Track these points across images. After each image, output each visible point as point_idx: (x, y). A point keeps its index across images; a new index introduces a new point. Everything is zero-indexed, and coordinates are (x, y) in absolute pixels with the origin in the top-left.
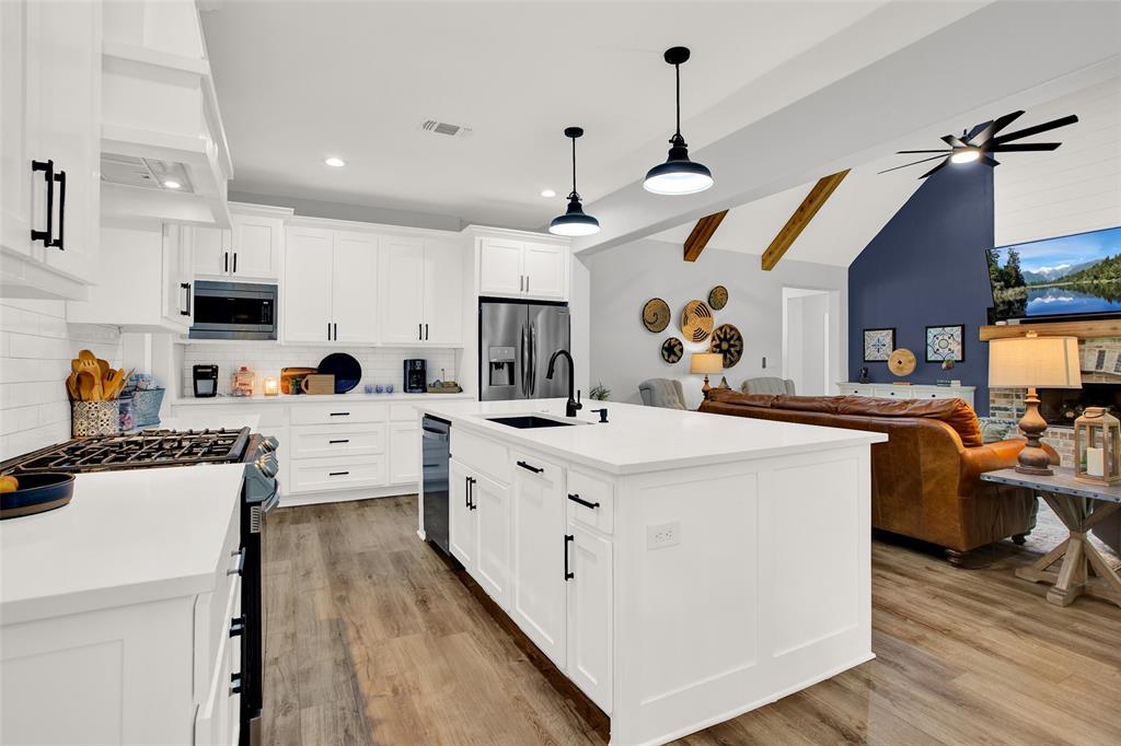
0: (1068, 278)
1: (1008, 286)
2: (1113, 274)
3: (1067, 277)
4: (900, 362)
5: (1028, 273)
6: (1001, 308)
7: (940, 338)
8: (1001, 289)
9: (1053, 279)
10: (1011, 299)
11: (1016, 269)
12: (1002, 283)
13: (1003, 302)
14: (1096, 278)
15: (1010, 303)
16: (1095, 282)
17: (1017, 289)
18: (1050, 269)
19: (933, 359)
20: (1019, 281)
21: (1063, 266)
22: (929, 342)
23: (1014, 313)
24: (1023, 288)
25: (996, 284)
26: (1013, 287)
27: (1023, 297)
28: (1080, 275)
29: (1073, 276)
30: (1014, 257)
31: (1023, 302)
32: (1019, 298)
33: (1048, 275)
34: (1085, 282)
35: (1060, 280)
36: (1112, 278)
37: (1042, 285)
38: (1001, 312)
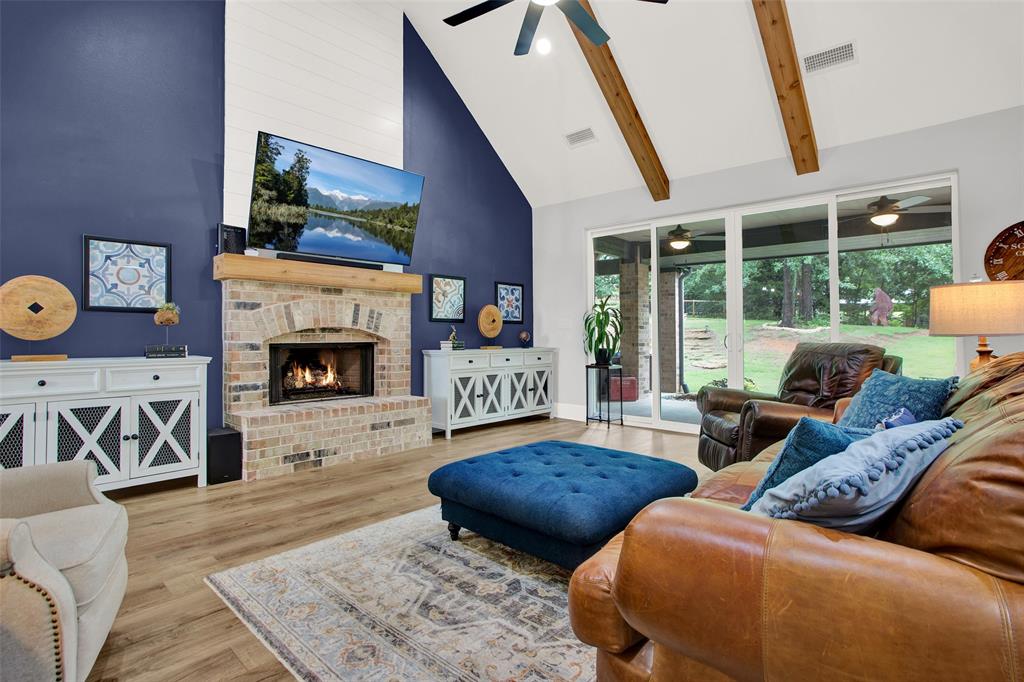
0: (363, 214)
1: (281, 199)
2: (407, 223)
3: (362, 211)
4: (36, 308)
5: (316, 191)
6: (263, 228)
7: (121, 262)
8: (270, 201)
9: (346, 209)
10: (281, 219)
11: (301, 181)
12: (274, 193)
13: (268, 222)
14: (391, 222)
15: (278, 226)
16: (389, 226)
17: (294, 209)
18: (345, 195)
19: (102, 303)
20: (300, 198)
21: (359, 197)
22: (93, 267)
23: (280, 240)
24: (302, 209)
25: (263, 191)
26: (289, 204)
27: (300, 221)
28: (376, 212)
29: (368, 212)
30: (301, 162)
31: (297, 229)
32: (293, 221)
33: (342, 202)
34: (379, 223)
35: (353, 213)
36: (405, 226)
37: (329, 212)
38: (260, 235)
